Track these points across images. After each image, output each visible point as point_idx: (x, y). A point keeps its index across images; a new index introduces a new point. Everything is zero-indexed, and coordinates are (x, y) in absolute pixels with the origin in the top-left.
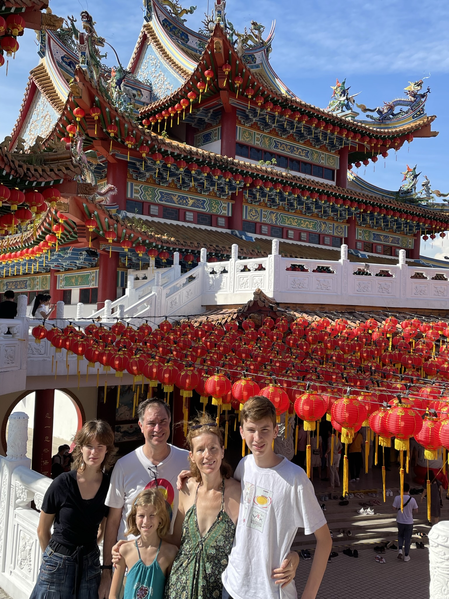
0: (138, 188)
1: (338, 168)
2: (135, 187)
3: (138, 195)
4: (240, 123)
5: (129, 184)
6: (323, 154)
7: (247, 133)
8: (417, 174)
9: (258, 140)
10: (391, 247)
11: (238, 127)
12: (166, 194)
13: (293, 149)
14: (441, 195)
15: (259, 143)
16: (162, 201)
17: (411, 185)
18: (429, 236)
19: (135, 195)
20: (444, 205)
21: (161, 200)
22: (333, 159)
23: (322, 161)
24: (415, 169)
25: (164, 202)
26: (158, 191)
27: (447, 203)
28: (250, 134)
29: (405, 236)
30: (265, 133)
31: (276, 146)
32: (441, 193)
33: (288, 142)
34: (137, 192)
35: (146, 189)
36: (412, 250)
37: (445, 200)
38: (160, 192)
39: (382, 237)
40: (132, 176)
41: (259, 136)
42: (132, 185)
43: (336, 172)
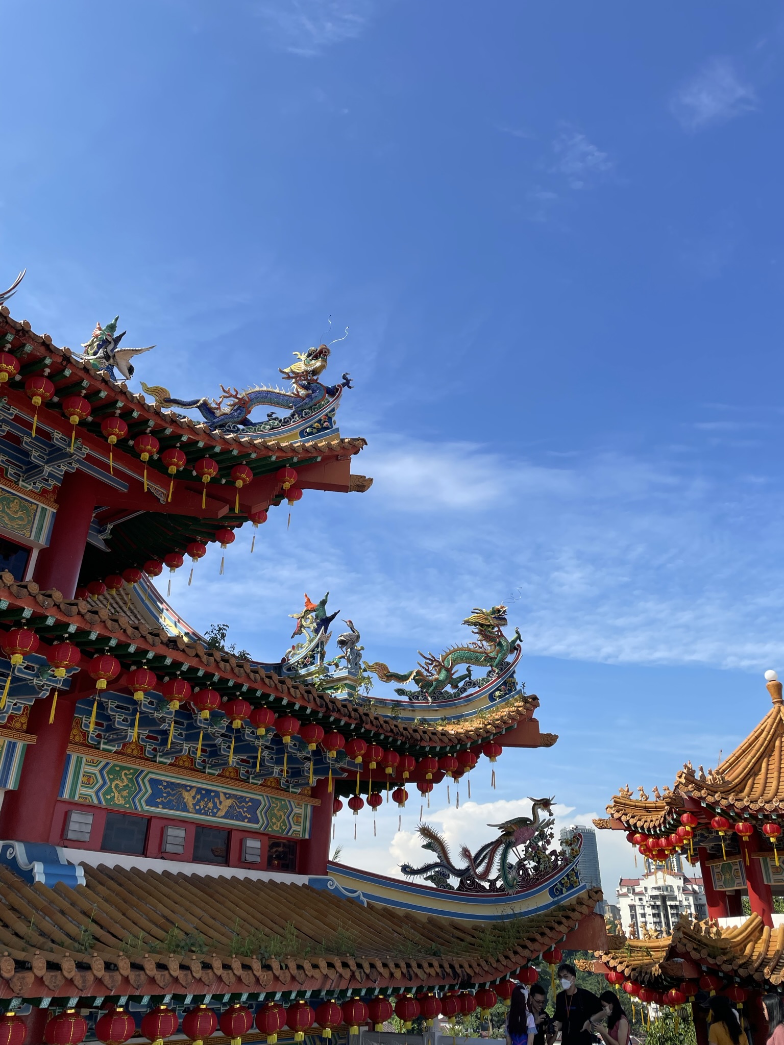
8: (329, 615)
10: (229, 832)
14: (390, 677)
17: (313, 644)
18: (364, 797)
20: (397, 704)
22: (22, 508)
24: (323, 603)
27: (405, 699)
29: (282, 795)
32: (392, 670)
36: (304, 843)
37: (401, 692)
39: (188, 797)
43: (35, 555)
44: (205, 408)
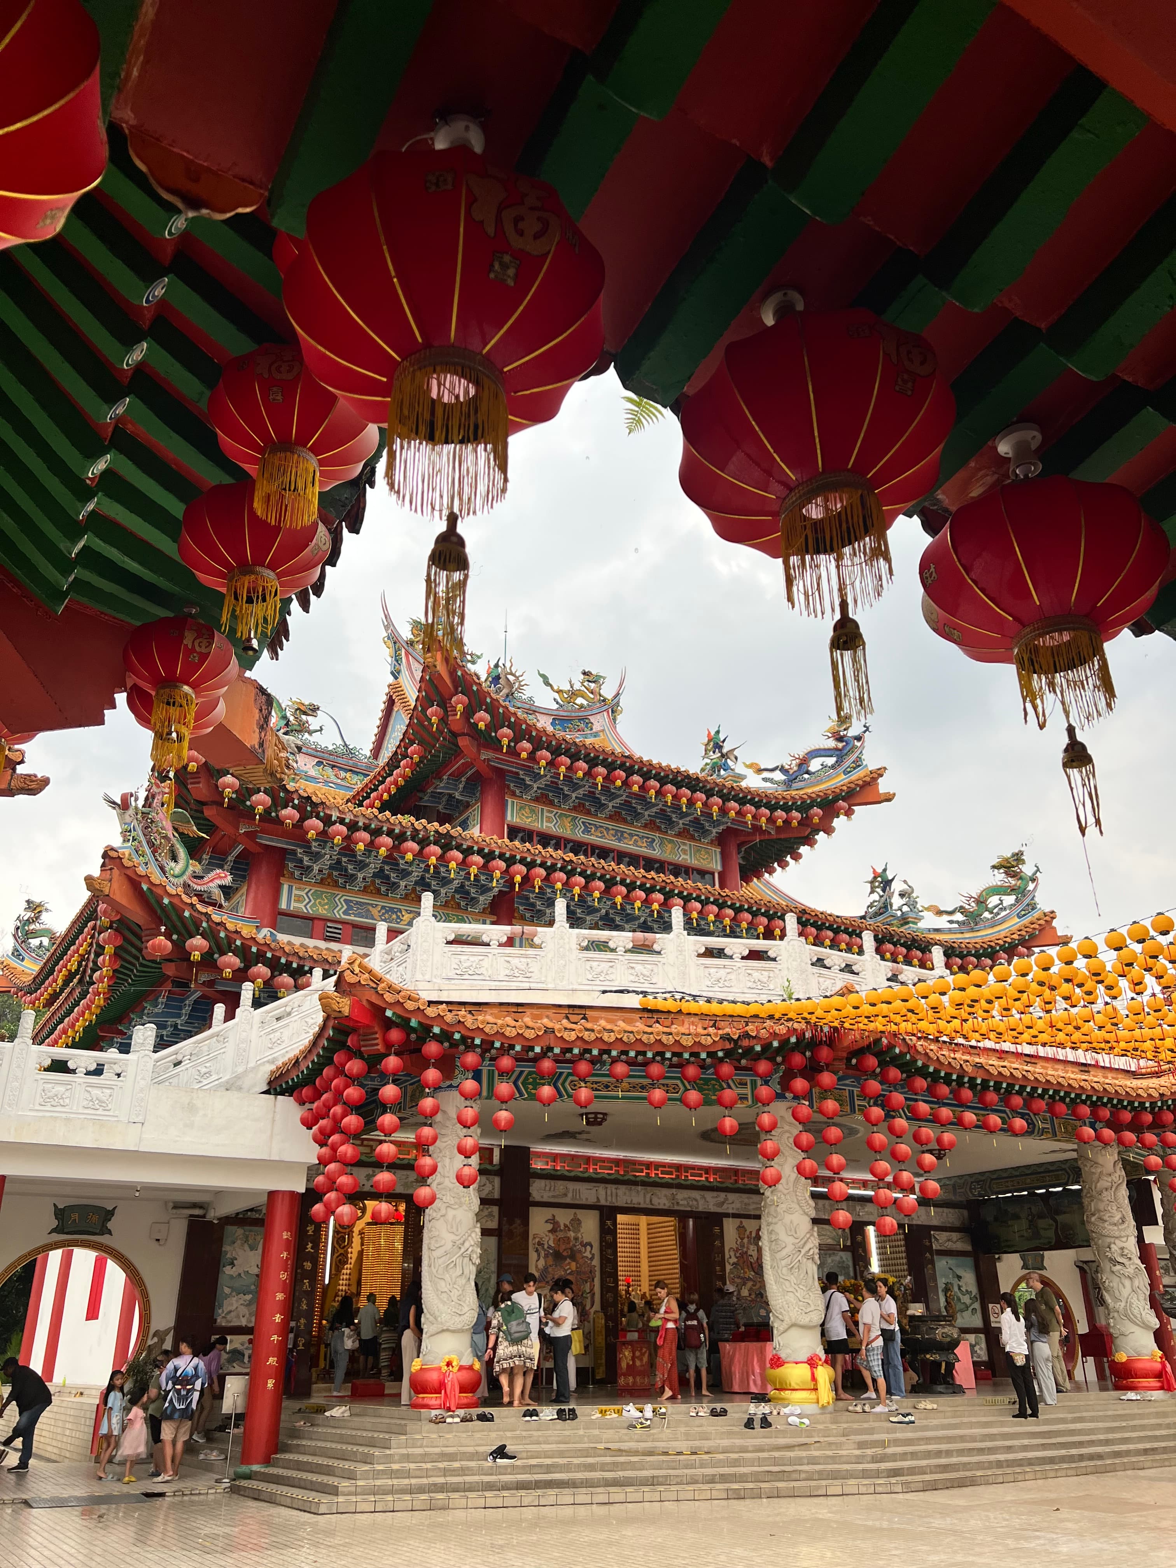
0: (303, 893)
1: (719, 868)
2: (295, 892)
3: (302, 906)
4: (513, 794)
5: (285, 888)
6: (684, 844)
7: (527, 810)
8: (890, 878)
9: (549, 820)
11: (510, 800)
12: (357, 903)
13: (622, 835)
15: (551, 825)
16: (349, 915)
17: (883, 898)
19: (294, 905)
20: (947, 929)
21: (345, 913)
22: (707, 853)
23: (683, 856)
24: (884, 871)
25: (352, 918)
26: (341, 898)
27: (953, 926)
28: (532, 811)
30: (563, 809)
31: (587, 831)
32: (943, 908)
33: (610, 825)
34: (299, 899)
35: (317, 895)
37: (951, 922)
38: (345, 900)
40: (292, 874)
41: (552, 815)
42: (290, 888)
43: (716, 875)
44: (783, 770)
